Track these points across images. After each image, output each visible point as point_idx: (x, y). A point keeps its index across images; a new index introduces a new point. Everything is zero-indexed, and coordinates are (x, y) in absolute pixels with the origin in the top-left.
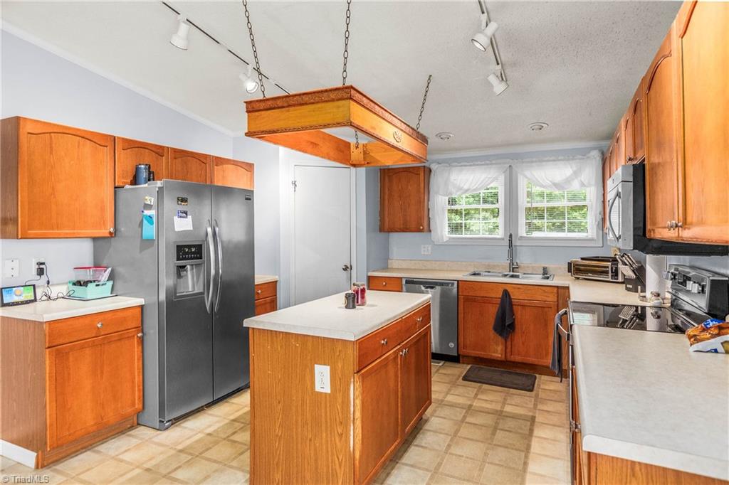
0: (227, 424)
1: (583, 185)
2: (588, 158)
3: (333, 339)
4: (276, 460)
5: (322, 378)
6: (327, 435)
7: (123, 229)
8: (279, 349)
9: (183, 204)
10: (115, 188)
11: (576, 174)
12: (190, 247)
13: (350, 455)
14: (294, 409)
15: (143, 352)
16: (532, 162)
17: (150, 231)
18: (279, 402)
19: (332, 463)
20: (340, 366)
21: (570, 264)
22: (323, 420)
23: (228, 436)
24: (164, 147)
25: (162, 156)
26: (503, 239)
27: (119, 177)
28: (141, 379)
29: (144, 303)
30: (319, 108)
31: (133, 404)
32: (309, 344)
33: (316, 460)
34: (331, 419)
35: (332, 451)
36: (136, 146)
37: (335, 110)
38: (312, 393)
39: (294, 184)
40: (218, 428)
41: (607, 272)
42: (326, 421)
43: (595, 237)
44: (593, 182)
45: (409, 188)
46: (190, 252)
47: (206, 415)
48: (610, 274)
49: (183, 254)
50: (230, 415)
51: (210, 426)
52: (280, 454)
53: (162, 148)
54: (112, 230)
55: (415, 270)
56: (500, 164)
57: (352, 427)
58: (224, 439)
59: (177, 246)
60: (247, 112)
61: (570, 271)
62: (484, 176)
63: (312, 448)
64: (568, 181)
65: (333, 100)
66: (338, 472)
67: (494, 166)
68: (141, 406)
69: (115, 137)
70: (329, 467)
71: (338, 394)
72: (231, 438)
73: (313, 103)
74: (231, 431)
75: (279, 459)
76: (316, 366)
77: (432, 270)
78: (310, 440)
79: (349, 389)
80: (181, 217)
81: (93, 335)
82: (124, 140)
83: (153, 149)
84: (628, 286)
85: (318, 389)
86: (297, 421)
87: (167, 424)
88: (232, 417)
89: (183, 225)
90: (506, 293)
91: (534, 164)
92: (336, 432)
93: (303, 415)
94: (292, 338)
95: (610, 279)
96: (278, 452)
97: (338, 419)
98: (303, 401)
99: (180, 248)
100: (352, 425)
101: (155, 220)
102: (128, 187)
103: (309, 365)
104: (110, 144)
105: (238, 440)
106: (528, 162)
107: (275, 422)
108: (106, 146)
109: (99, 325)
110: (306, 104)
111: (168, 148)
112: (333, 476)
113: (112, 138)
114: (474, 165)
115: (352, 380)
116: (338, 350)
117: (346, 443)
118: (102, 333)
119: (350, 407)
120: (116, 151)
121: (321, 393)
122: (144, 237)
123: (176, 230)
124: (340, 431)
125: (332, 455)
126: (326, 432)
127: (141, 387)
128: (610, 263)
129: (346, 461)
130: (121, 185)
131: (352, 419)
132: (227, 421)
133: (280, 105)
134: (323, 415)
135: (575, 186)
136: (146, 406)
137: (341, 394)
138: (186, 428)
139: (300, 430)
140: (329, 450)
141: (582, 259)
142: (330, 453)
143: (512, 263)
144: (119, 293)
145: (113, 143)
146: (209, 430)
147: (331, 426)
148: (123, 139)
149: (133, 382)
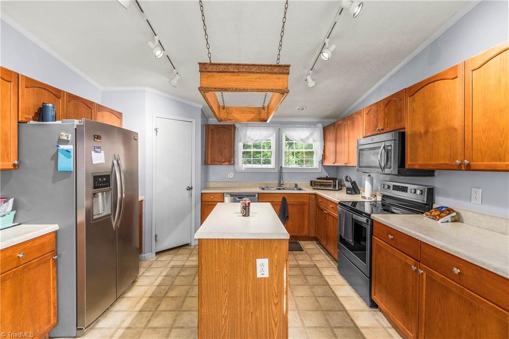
0: (137, 316)
1: (314, 141)
2: (317, 127)
3: (271, 239)
4: (222, 334)
5: (263, 268)
6: (265, 307)
7: (27, 162)
8: (226, 252)
9: (98, 140)
10: (18, 123)
11: (311, 134)
12: (102, 177)
13: (283, 316)
14: (238, 294)
15: (57, 272)
16: (291, 127)
17: (65, 163)
18: (225, 291)
19: (270, 324)
20: (276, 257)
21: (311, 182)
22: (263, 296)
23: (146, 325)
24: (61, 90)
25: (59, 98)
26: (274, 169)
27: (22, 113)
28: (56, 297)
29: (58, 229)
30: (264, 77)
31: (49, 321)
32: (252, 246)
33: (257, 326)
34: (269, 295)
35: (269, 317)
36: (38, 86)
37: (276, 80)
38: (254, 280)
39: (156, 130)
40: (132, 320)
41: (331, 185)
42: (265, 298)
43: (318, 167)
44: (319, 139)
45: (225, 137)
46: (102, 181)
47: (112, 313)
48: (332, 186)
49: (98, 183)
50: (135, 306)
51: (123, 321)
52: (225, 330)
53: (59, 91)
54: (16, 162)
55: (226, 188)
56: (275, 127)
57: (285, 297)
58: (145, 328)
59: (94, 176)
60: (200, 71)
61: (311, 185)
62: (266, 133)
63: (254, 318)
64: (308, 138)
65: (275, 73)
66: (274, 329)
67: (271, 128)
68: (55, 321)
69: (18, 74)
70: (267, 329)
71: (274, 277)
72: (149, 326)
73: (260, 73)
74: (144, 321)
75: (225, 332)
76: (257, 260)
77: (234, 187)
78: (252, 313)
79: (283, 272)
80: (97, 152)
81: (15, 266)
82: (28, 79)
83: (53, 91)
84: (348, 192)
85: (259, 275)
86: (241, 302)
87: (85, 330)
88: (138, 308)
89: (99, 158)
90: (284, 199)
91: (291, 128)
92: (273, 302)
93: (246, 295)
94: (237, 242)
95: (332, 189)
96: (224, 328)
97: (274, 294)
98: (246, 286)
99: (96, 178)
100: (285, 295)
101: (72, 154)
102: (32, 122)
103: (252, 260)
104: (14, 79)
105: (158, 326)
106: (289, 127)
107: (222, 307)
108: (10, 82)
109: (21, 256)
110: (254, 73)
111: (64, 92)
112: (270, 333)
113: (16, 75)
114: (260, 126)
115: (285, 265)
116: (275, 247)
117: (281, 309)
118: (22, 263)
119: (283, 284)
120: (20, 88)
121: (261, 278)
122: (60, 169)
123: (94, 163)
124: (276, 302)
125: (270, 318)
126: (265, 304)
127: (56, 304)
128: (332, 181)
129: (280, 321)
130: (24, 120)
131: (285, 291)
132: (135, 314)
133: (232, 70)
134: (263, 293)
135: (310, 141)
136: (60, 320)
137: (277, 277)
138: (102, 328)
139: (243, 307)
140: (268, 316)
141: (317, 179)
142: (268, 319)
143: (280, 182)
144: (22, 222)
145: (17, 80)
146: (126, 324)
147: (269, 300)
148: (26, 77)
149: (49, 302)
